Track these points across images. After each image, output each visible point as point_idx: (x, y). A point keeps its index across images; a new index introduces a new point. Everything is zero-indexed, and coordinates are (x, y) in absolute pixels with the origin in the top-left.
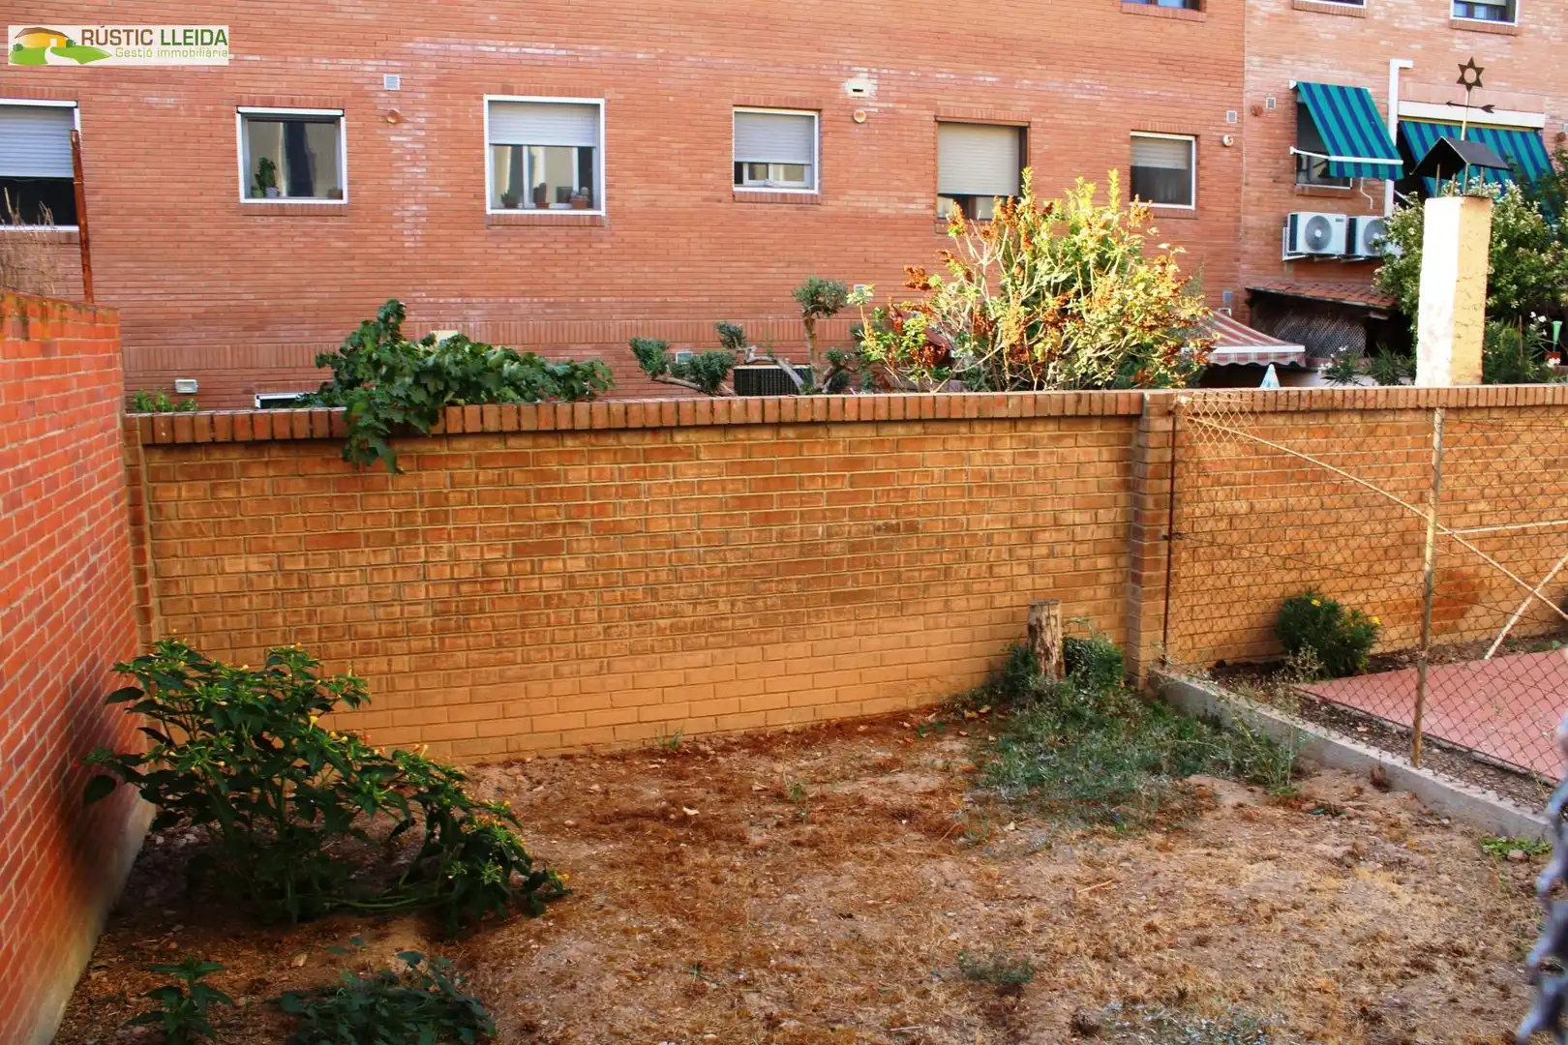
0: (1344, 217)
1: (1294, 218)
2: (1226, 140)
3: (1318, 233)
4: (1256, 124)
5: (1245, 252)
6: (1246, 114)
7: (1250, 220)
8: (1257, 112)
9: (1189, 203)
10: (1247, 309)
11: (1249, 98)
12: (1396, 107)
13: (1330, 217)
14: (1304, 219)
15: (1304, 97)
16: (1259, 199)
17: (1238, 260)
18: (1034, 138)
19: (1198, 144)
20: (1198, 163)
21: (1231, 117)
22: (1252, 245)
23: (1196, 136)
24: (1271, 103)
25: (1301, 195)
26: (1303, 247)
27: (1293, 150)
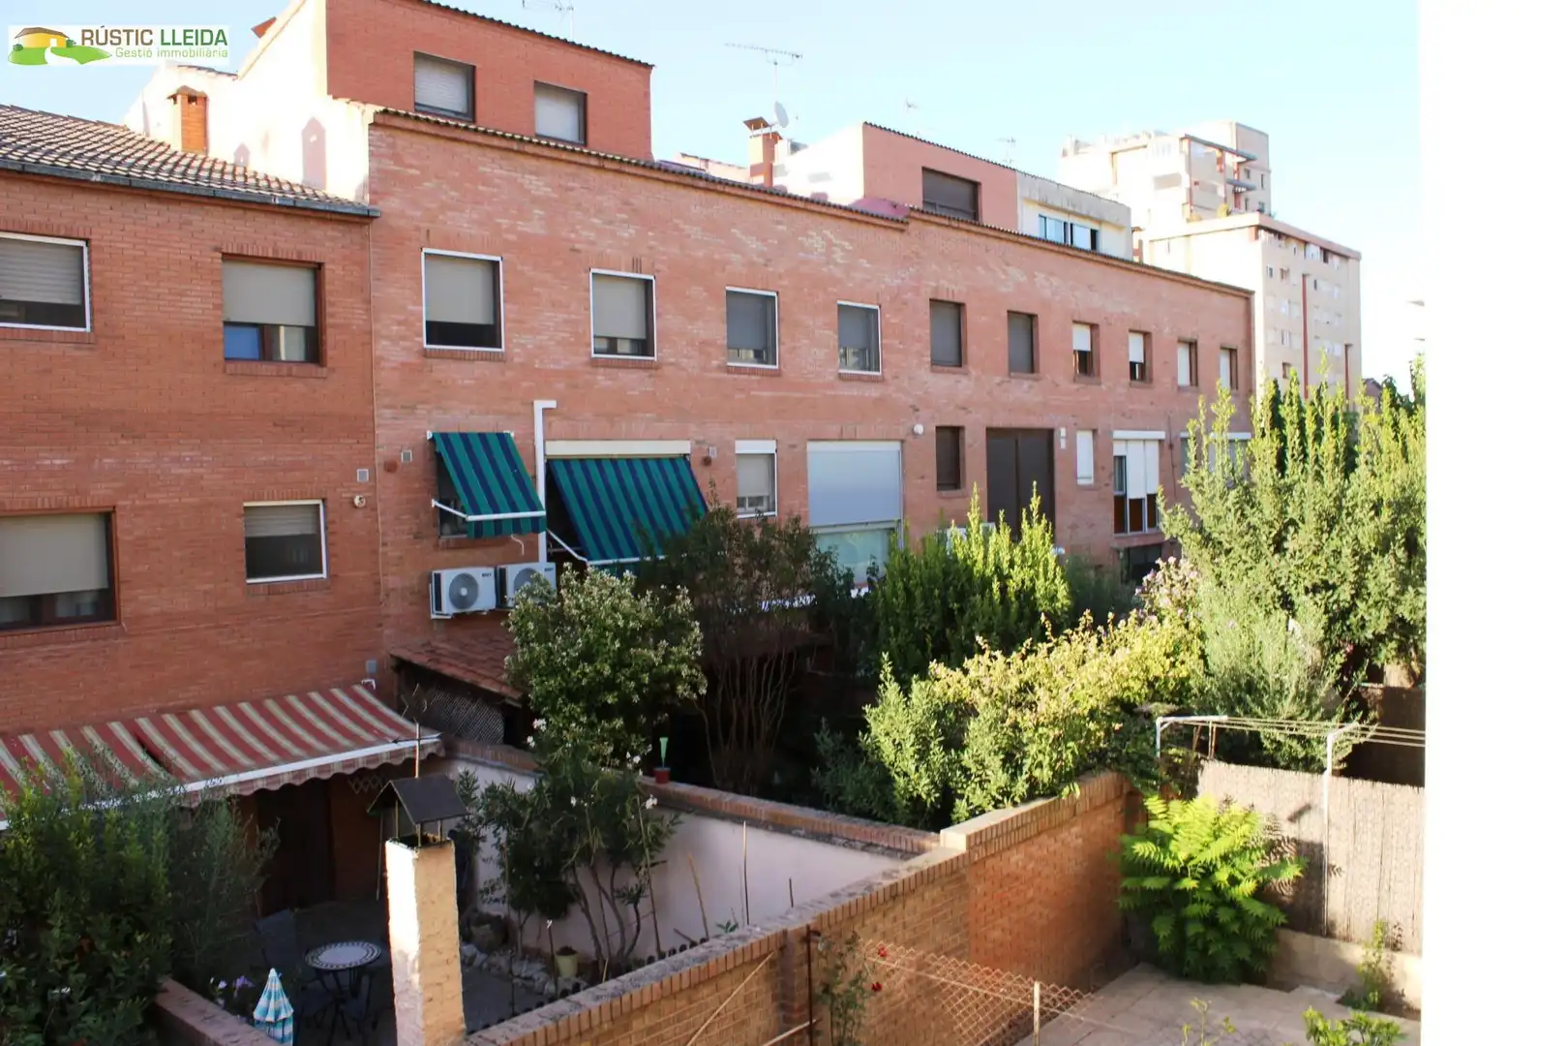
0: (491, 570)
1: (438, 577)
2: (357, 501)
3: (464, 592)
4: (391, 480)
5: (389, 616)
6: (380, 472)
7: (392, 581)
8: (391, 467)
9: (321, 572)
10: (396, 675)
11: (382, 453)
12: (544, 447)
13: (476, 573)
14: (448, 577)
15: (441, 448)
16: (401, 558)
17: (381, 625)
18: (121, 524)
19: (325, 507)
20: (326, 528)
21: (363, 475)
22: (394, 608)
23: (324, 500)
24: (407, 456)
25: (448, 548)
26: (448, 608)
27: (434, 503)
